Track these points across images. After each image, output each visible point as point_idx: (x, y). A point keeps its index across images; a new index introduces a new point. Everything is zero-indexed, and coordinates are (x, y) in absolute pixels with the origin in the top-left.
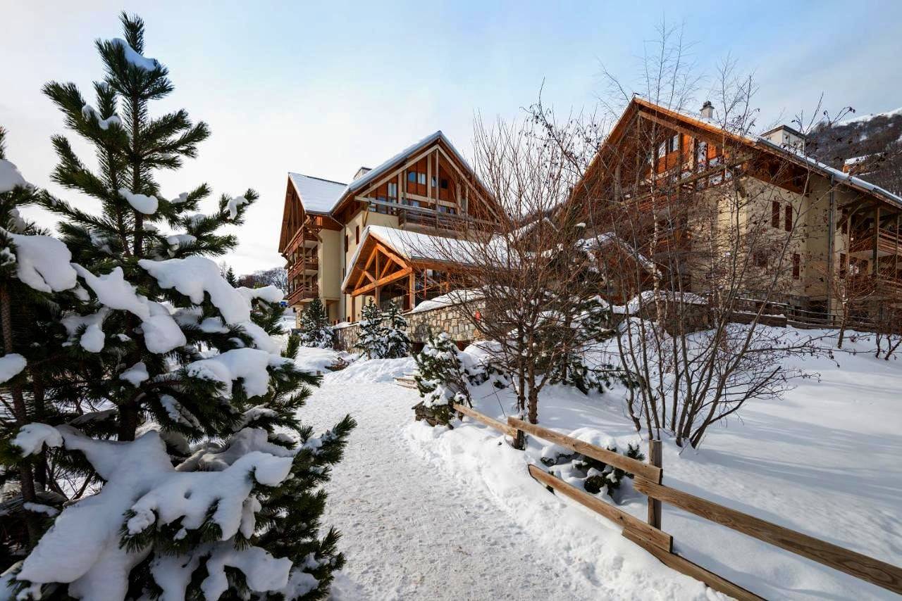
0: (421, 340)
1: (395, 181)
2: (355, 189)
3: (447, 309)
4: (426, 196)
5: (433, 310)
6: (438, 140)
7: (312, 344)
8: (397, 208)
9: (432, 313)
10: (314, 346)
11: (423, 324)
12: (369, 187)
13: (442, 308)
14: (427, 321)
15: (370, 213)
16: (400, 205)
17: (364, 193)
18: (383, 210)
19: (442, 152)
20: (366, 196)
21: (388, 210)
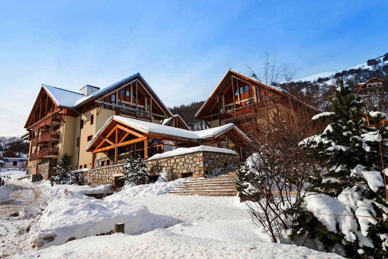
0: (155, 174)
1: (115, 94)
2: (96, 96)
3: (175, 157)
4: (130, 102)
5: (165, 158)
6: (137, 77)
7: (62, 182)
8: (115, 107)
9: (164, 160)
10: (63, 183)
11: (156, 165)
12: (103, 96)
13: (171, 157)
14: (160, 164)
15: (102, 109)
16: (117, 105)
17: (100, 99)
18: (108, 107)
19: (139, 82)
20: (101, 100)
21: (110, 108)
